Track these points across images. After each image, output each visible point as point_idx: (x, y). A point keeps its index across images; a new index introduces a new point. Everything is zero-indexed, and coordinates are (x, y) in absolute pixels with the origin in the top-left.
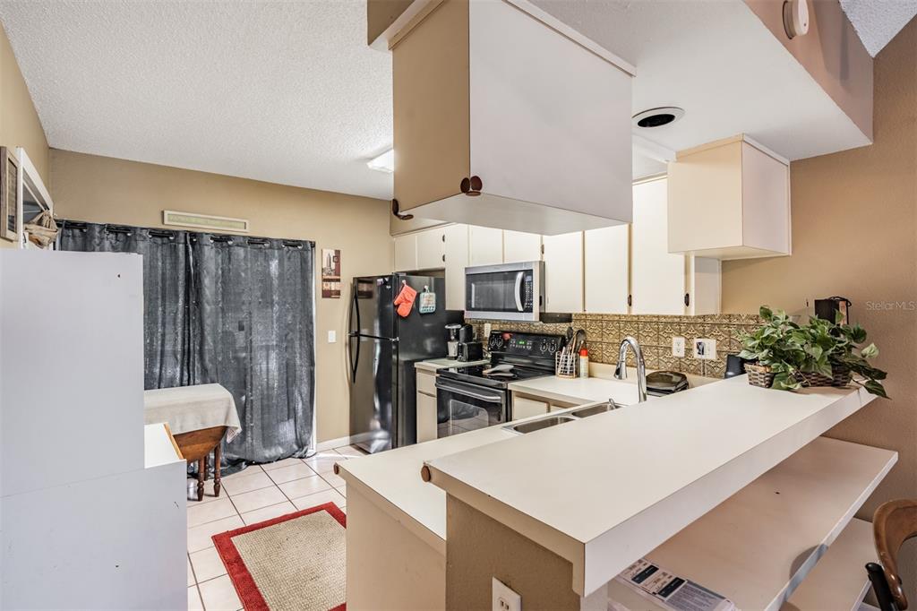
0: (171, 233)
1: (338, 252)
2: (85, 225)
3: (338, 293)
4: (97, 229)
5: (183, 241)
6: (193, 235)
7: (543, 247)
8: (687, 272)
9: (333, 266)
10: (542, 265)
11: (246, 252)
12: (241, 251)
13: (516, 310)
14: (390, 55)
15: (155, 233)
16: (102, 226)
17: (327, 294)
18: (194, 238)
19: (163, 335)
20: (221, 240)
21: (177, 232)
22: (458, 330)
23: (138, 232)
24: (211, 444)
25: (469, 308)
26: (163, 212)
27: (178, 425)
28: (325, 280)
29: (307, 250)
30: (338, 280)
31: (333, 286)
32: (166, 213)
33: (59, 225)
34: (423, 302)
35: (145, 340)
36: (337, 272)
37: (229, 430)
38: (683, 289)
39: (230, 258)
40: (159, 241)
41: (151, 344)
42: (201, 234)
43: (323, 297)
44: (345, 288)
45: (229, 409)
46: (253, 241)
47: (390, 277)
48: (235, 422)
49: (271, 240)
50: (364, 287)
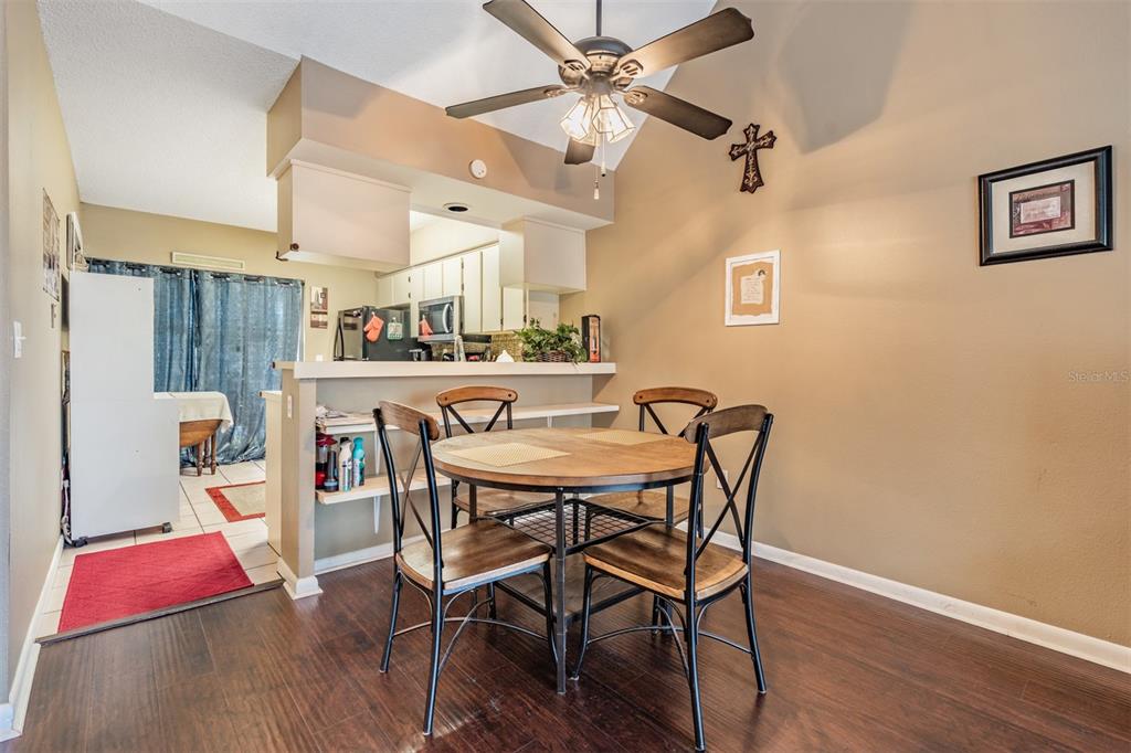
0: (178, 270)
1: (325, 290)
2: (108, 262)
3: (325, 324)
4: (118, 265)
5: (188, 276)
6: (196, 272)
7: (463, 286)
8: (525, 301)
9: (321, 301)
10: (461, 299)
11: (243, 287)
12: (238, 287)
13: (444, 333)
14: (276, 183)
15: (165, 270)
16: (122, 263)
17: (315, 324)
18: (196, 275)
19: (171, 351)
20: (220, 277)
21: (183, 269)
22: (419, 353)
23: (151, 268)
24: (208, 432)
25: (421, 334)
26: (171, 254)
27: (181, 415)
28: (313, 313)
29: (298, 288)
30: (326, 313)
31: (321, 318)
32: (174, 254)
33: (88, 262)
34: (391, 330)
35: (155, 355)
36: (325, 306)
37: (223, 423)
38: (522, 311)
39: (227, 292)
40: (168, 276)
41: (162, 357)
42: (202, 272)
43: (312, 326)
44: (332, 319)
45: (223, 408)
46: (248, 279)
47: (362, 310)
48: (228, 416)
49: (264, 278)
50: (350, 320)
